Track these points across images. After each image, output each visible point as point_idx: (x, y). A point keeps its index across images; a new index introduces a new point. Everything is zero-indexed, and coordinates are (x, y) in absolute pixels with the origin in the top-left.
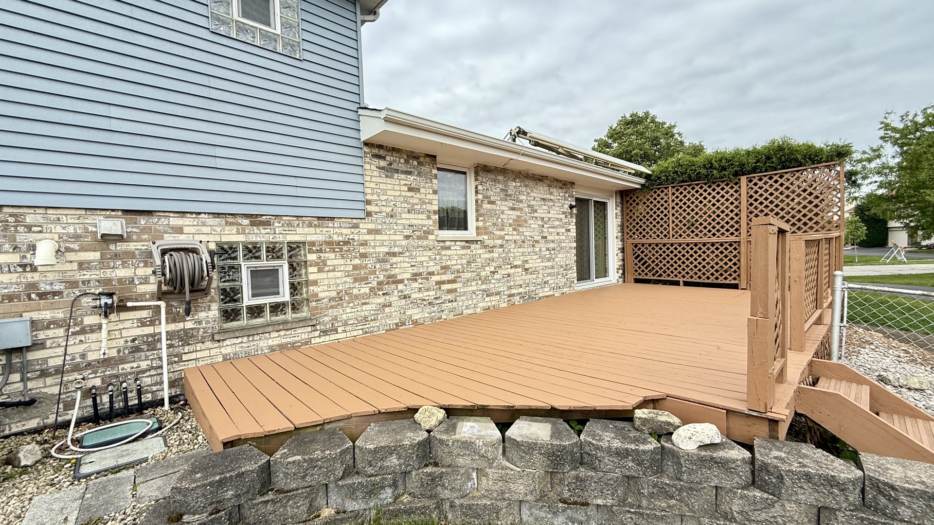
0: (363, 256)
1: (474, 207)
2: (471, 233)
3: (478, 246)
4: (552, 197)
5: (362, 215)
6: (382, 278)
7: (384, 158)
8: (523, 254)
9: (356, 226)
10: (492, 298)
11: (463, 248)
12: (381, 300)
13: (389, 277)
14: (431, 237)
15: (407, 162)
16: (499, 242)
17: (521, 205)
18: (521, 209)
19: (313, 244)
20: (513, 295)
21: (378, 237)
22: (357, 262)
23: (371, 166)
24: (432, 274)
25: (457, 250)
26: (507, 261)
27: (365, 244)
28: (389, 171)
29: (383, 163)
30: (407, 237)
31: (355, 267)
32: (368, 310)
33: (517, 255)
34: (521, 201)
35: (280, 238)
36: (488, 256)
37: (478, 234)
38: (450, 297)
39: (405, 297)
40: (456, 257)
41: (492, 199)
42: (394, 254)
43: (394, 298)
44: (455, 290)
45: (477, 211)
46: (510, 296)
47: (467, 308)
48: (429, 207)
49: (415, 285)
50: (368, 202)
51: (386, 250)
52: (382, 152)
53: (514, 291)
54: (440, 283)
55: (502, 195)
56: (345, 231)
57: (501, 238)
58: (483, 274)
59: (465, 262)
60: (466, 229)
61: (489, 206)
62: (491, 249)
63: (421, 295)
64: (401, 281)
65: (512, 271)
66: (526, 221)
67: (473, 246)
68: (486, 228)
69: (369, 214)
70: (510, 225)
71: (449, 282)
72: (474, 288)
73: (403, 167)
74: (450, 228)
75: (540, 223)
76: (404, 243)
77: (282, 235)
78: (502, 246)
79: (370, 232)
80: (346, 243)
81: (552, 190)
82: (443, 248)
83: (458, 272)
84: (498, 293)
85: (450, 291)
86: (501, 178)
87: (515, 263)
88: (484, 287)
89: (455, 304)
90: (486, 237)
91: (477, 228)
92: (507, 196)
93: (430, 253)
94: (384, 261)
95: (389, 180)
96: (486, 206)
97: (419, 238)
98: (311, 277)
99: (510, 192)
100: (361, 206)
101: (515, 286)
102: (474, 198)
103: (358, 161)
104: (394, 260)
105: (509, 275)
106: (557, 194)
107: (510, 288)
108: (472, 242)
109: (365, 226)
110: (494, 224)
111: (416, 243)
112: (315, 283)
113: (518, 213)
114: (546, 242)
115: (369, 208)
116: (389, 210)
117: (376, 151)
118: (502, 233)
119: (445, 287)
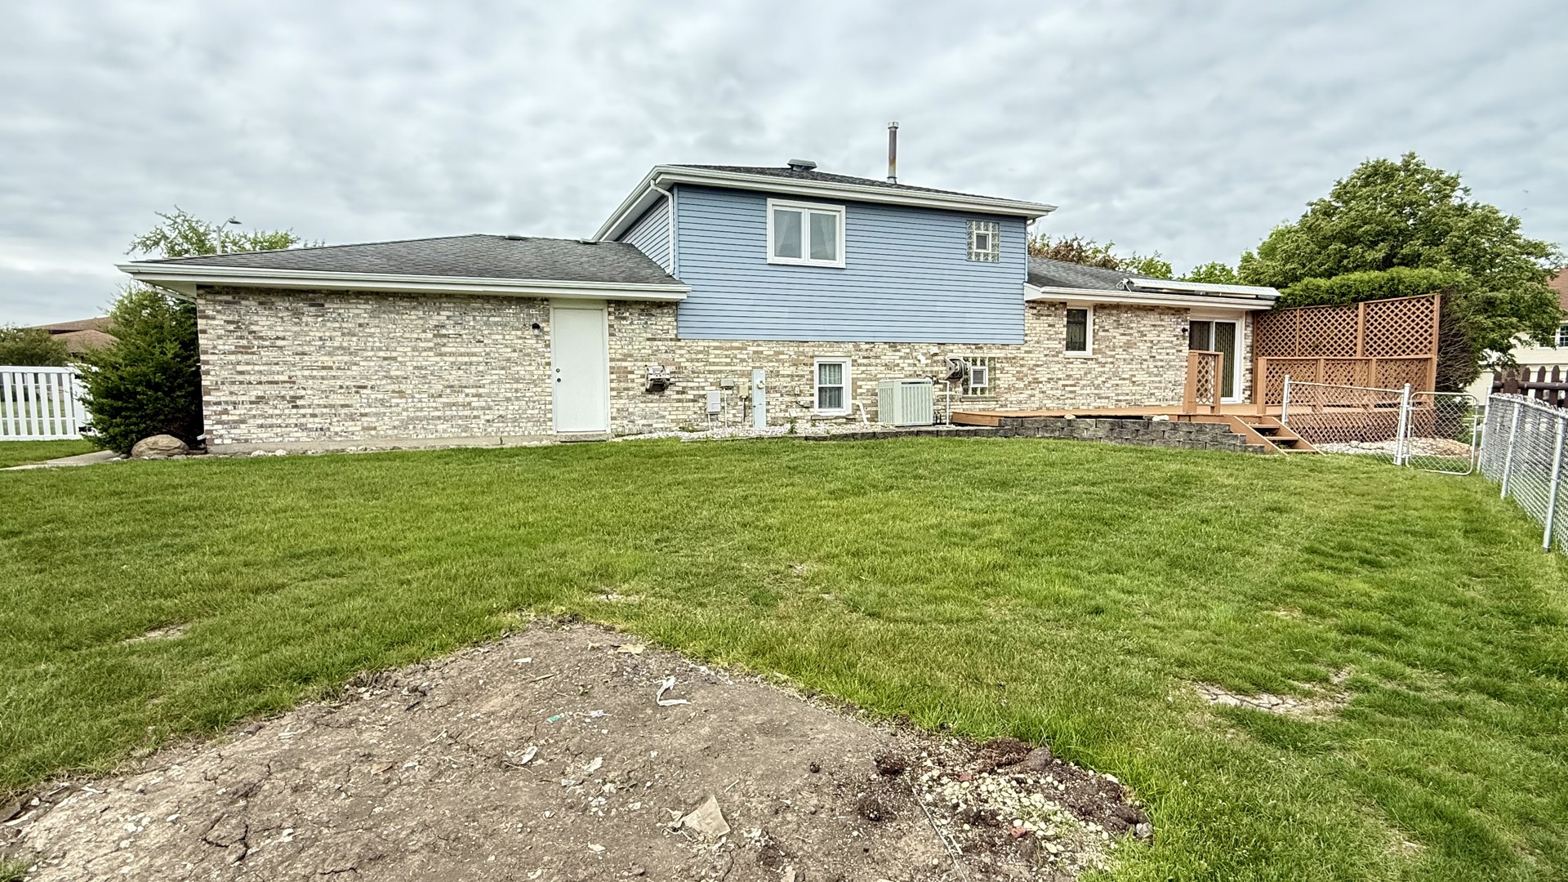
0: (1022, 366)
1: (1092, 334)
2: (1088, 353)
3: (1094, 362)
4: (1163, 323)
5: (1022, 342)
6: (1030, 379)
7: (1035, 308)
8: (1131, 370)
9: (1019, 349)
10: (1102, 400)
11: (1082, 363)
12: (1030, 392)
13: (1035, 379)
14: (1060, 355)
15: (1048, 309)
16: (1111, 360)
17: (1131, 331)
18: (1131, 335)
19: (999, 358)
20: (1120, 401)
21: (1030, 355)
22: (1018, 369)
23: (1029, 313)
24: (1060, 379)
25: (1077, 364)
26: (1116, 374)
27: (1023, 359)
28: (1038, 316)
29: (1035, 311)
30: (1046, 355)
31: (1018, 372)
32: (1022, 397)
33: (1126, 370)
34: (1132, 328)
35: (986, 355)
36: (1101, 369)
37: (1094, 354)
38: (1072, 396)
39: (1043, 392)
40: (1077, 369)
41: (1106, 328)
42: (1038, 366)
43: (1036, 392)
44: (1075, 392)
45: (1094, 337)
46: (1117, 401)
47: (1083, 404)
48: (1061, 336)
49: (1049, 385)
50: (1026, 335)
51: (1034, 362)
52: (1034, 305)
53: (1120, 398)
54: (1064, 386)
55: (1115, 325)
56: (1014, 352)
57: (1113, 357)
58: (1096, 382)
59: (1082, 373)
60: (1084, 349)
61: (1103, 334)
62: (1103, 365)
63: (1052, 392)
64: (1041, 382)
65: (1121, 382)
66: (1135, 344)
67: (1089, 362)
68: (1100, 350)
69: (1026, 342)
70: (1121, 347)
71: (1071, 386)
72: (1089, 392)
73: (1046, 313)
74: (1074, 349)
75: (1149, 345)
76: (1044, 359)
77: (986, 354)
78: (1112, 363)
79: (1026, 352)
80: (1014, 358)
81: (1162, 317)
82: (1068, 363)
83: (1077, 379)
84: (1108, 398)
85: (1071, 392)
86: (1114, 312)
87: (1124, 376)
88: (1096, 392)
89: (1074, 401)
90: (1100, 356)
91: (1094, 349)
92: (1119, 325)
93: (1059, 366)
94: (1032, 369)
95: (1038, 321)
96: (1101, 333)
97: (1053, 356)
98: (997, 376)
99: (1121, 322)
100: (1022, 337)
101: (1122, 394)
102: (1092, 328)
103: (1022, 312)
104: (1038, 369)
105: (1117, 385)
106: (1168, 320)
107: (1117, 395)
108: (1089, 359)
109: (1023, 349)
110: (1107, 347)
111: (1051, 359)
112: (999, 379)
113: (1128, 338)
114: (1154, 361)
115: (1026, 338)
116: (1036, 339)
117: (1031, 305)
118: (1113, 353)
119: (1067, 389)
